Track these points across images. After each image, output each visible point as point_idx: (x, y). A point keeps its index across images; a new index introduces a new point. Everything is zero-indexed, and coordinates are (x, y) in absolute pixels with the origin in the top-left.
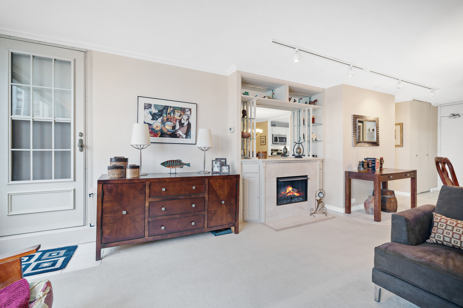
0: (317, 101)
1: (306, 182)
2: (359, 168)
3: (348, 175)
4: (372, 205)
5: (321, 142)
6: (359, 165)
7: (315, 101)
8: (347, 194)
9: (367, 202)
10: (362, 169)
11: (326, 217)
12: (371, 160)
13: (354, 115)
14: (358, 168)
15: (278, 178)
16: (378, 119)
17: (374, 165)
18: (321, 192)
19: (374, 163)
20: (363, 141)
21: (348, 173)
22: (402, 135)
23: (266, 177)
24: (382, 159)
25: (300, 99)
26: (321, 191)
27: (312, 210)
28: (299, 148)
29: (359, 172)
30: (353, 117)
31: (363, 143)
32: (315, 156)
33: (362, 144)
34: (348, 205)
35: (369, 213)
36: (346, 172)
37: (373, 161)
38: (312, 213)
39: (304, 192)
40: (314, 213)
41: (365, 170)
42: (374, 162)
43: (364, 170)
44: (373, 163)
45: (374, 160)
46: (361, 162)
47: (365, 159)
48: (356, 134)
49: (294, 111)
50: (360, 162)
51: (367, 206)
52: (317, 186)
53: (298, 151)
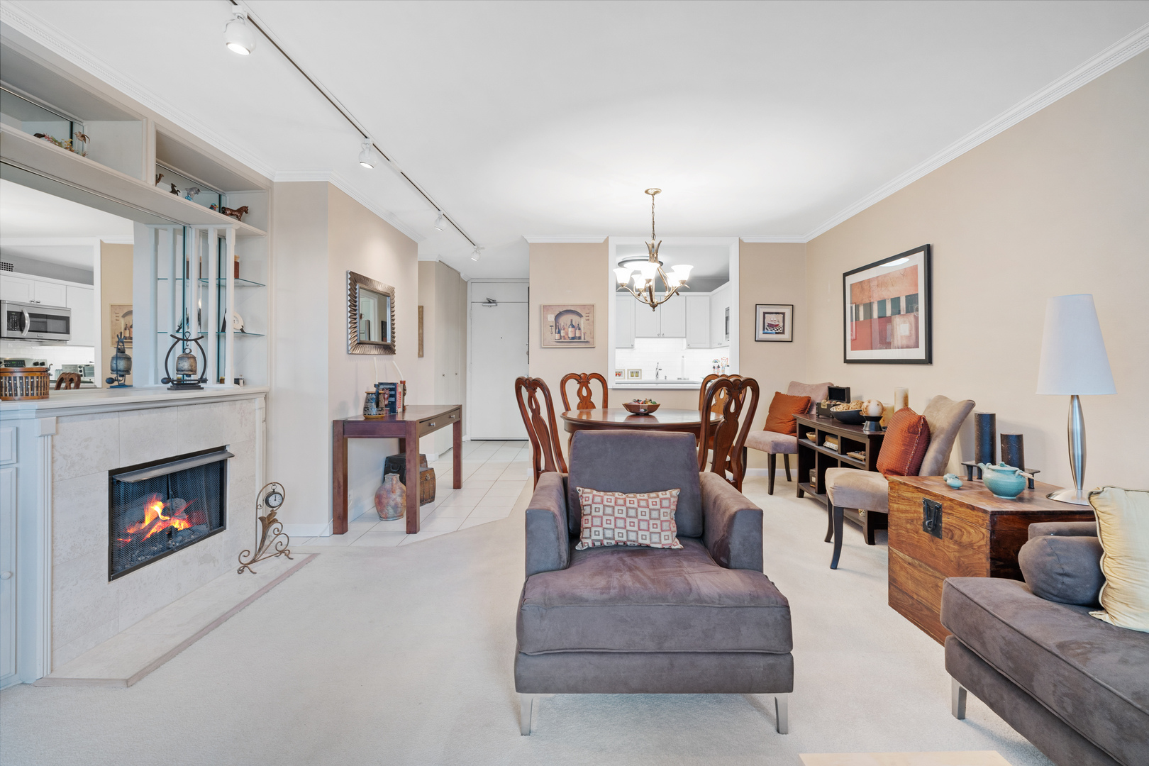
0: (246, 212)
1: (221, 467)
2: (366, 409)
3: (342, 430)
4: (394, 497)
5: (261, 338)
6: (368, 401)
7: (241, 208)
8: (339, 482)
9: (382, 492)
10: (374, 411)
11: (291, 564)
12: (387, 389)
13: (353, 273)
14: (365, 410)
15: (113, 473)
16: (392, 289)
17: (393, 399)
18: (274, 492)
19: (394, 396)
20: (369, 342)
21: (341, 424)
22: (421, 331)
23: (57, 478)
25: (191, 189)
26: (274, 487)
27: (246, 553)
28: (186, 356)
29: (366, 418)
30: (349, 276)
31: (367, 346)
32: (241, 382)
33: (367, 348)
34: (340, 510)
35: (387, 518)
36: (335, 423)
37: (391, 390)
38: (245, 566)
39: (215, 502)
40: (254, 561)
41: (381, 413)
42: (393, 393)
44: (391, 396)
45: (394, 387)
46: (372, 394)
47: (375, 386)
48: (355, 323)
49: (157, 226)
50: (368, 394)
51: (385, 501)
52: (254, 476)
53: (186, 365)
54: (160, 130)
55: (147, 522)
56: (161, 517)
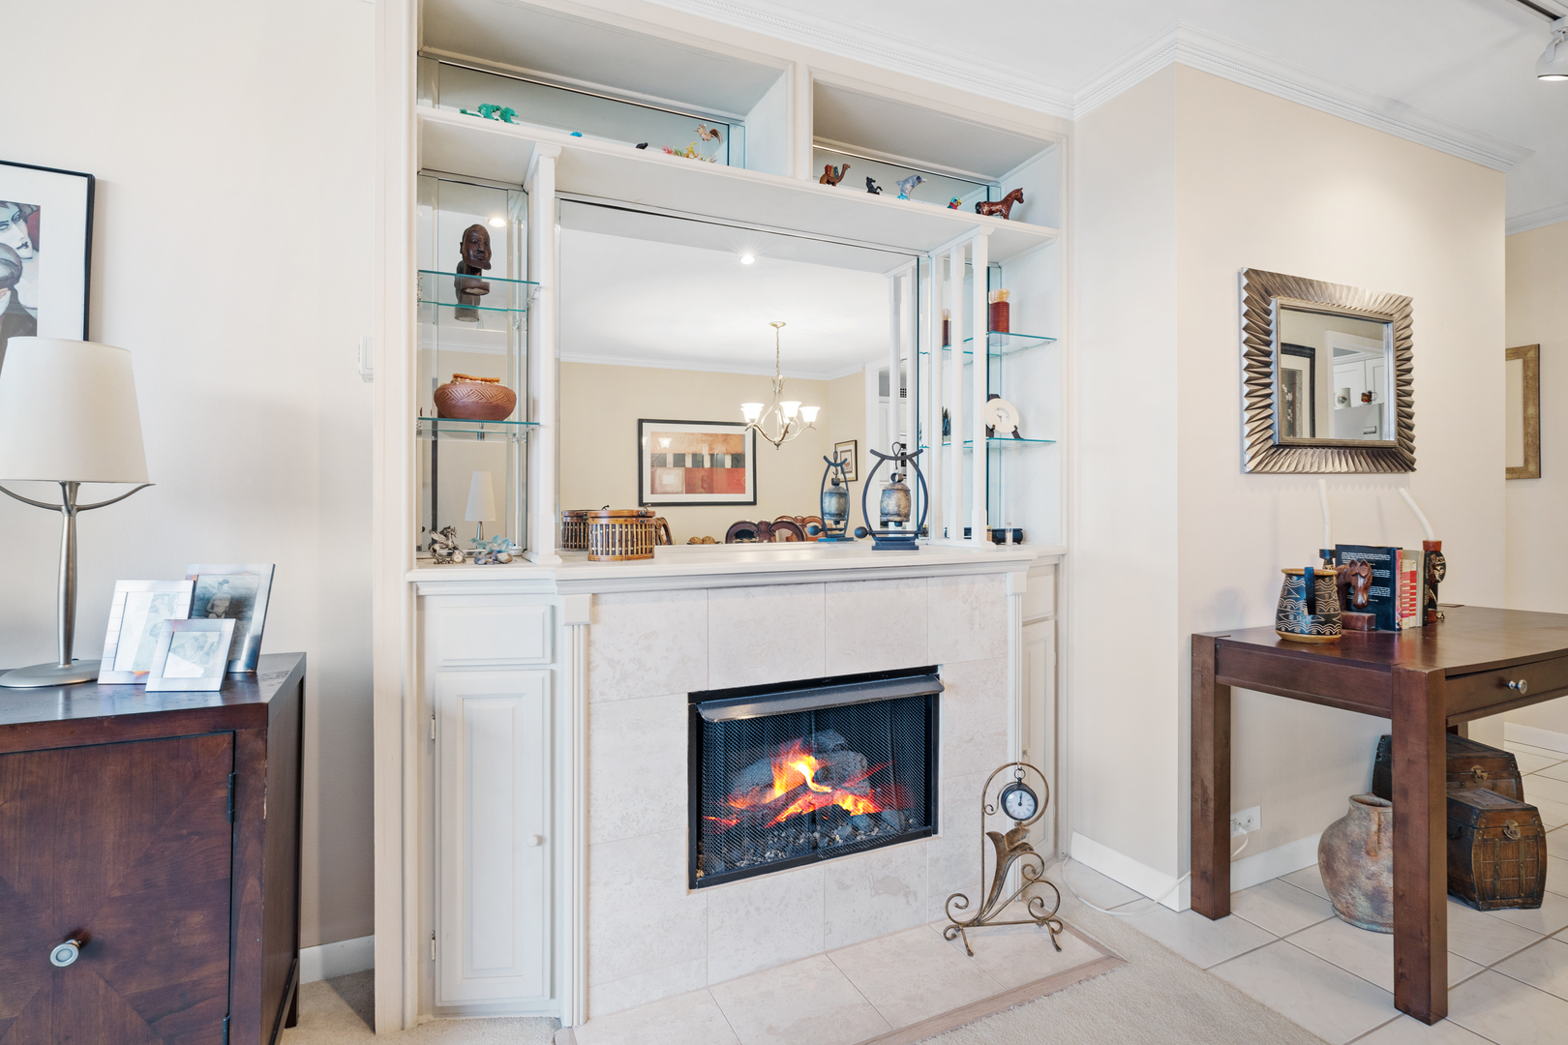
0: (1021, 201)
1: (928, 707)
2: (1282, 615)
3: (1211, 662)
4: (1374, 868)
5: (1050, 447)
6: (1287, 594)
7: (1009, 196)
8: (1204, 789)
9: (1337, 842)
10: (1305, 621)
11: (1048, 963)
12: (1363, 563)
13: (1256, 272)
14: (1279, 619)
15: (697, 699)
16: (1405, 303)
17: (1385, 592)
18: (1020, 786)
19: (1389, 582)
20: (1313, 441)
21: (1210, 647)
22: (1531, 410)
23: (596, 697)
24: (1432, 551)
25: (906, 181)
26: (1020, 774)
27: (961, 902)
28: (893, 488)
29: (1284, 641)
30: (1245, 281)
31: (1310, 451)
32: (1009, 536)
33: (1308, 458)
34: (1207, 862)
35: (1351, 916)
36: (1197, 640)
37: (1379, 565)
38: (959, 926)
39: (913, 774)
40: (977, 922)
41: (1327, 629)
42: (1385, 574)
43: (1320, 628)
44: (1377, 582)
45: (1385, 557)
46: (1299, 576)
47: (1323, 553)
48: (1268, 396)
50: (1290, 575)
51: (1344, 871)
52: (1005, 733)
53: (892, 504)
54: (821, 78)
55: (779, 791)
56: (812, 785)
